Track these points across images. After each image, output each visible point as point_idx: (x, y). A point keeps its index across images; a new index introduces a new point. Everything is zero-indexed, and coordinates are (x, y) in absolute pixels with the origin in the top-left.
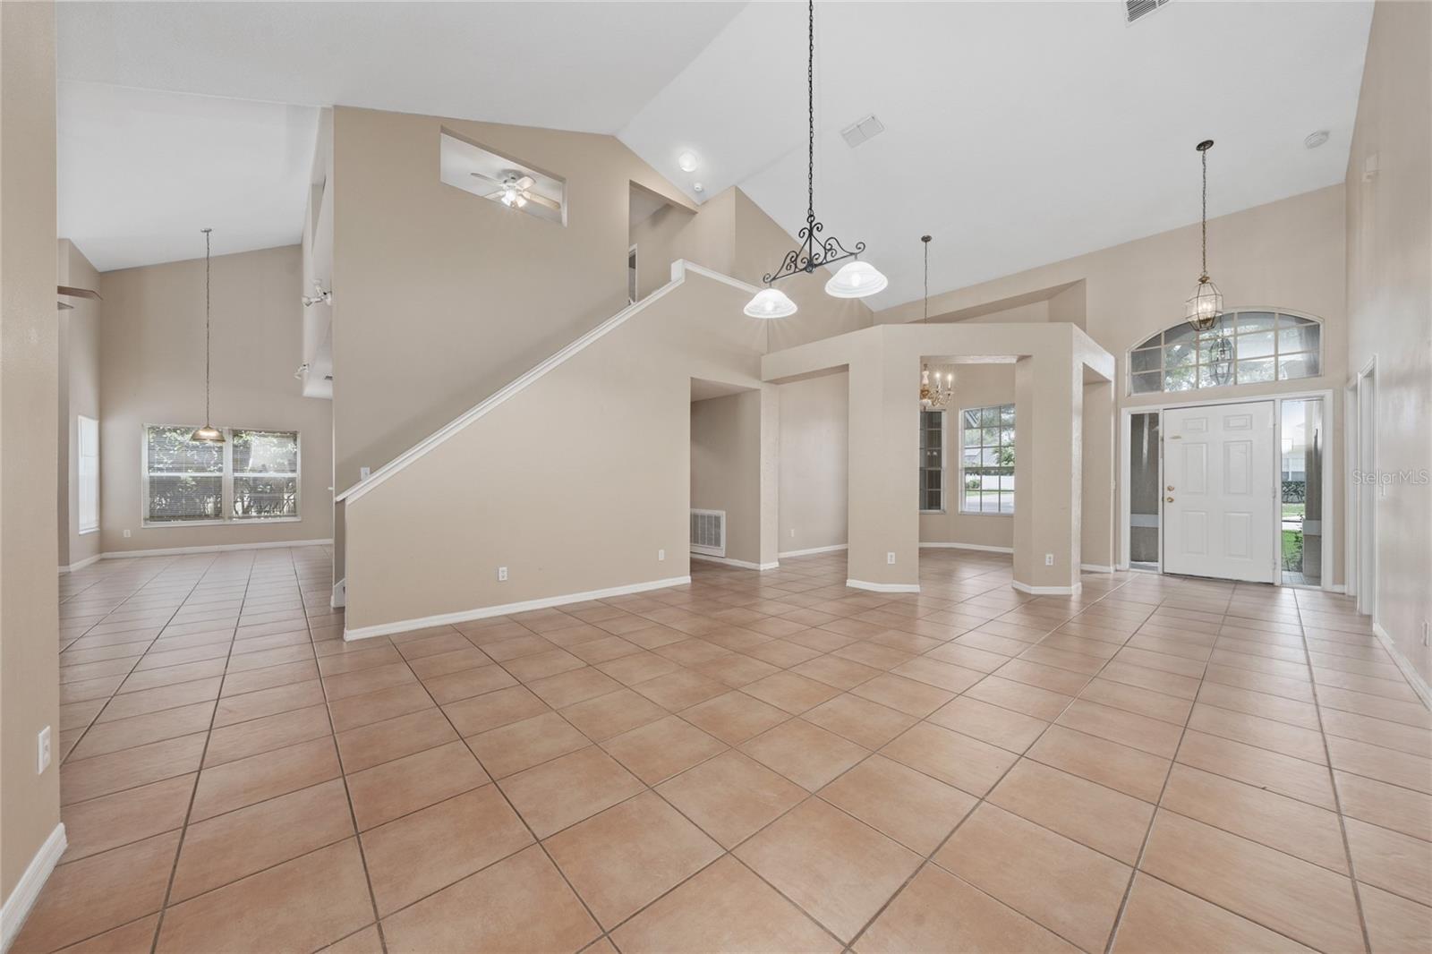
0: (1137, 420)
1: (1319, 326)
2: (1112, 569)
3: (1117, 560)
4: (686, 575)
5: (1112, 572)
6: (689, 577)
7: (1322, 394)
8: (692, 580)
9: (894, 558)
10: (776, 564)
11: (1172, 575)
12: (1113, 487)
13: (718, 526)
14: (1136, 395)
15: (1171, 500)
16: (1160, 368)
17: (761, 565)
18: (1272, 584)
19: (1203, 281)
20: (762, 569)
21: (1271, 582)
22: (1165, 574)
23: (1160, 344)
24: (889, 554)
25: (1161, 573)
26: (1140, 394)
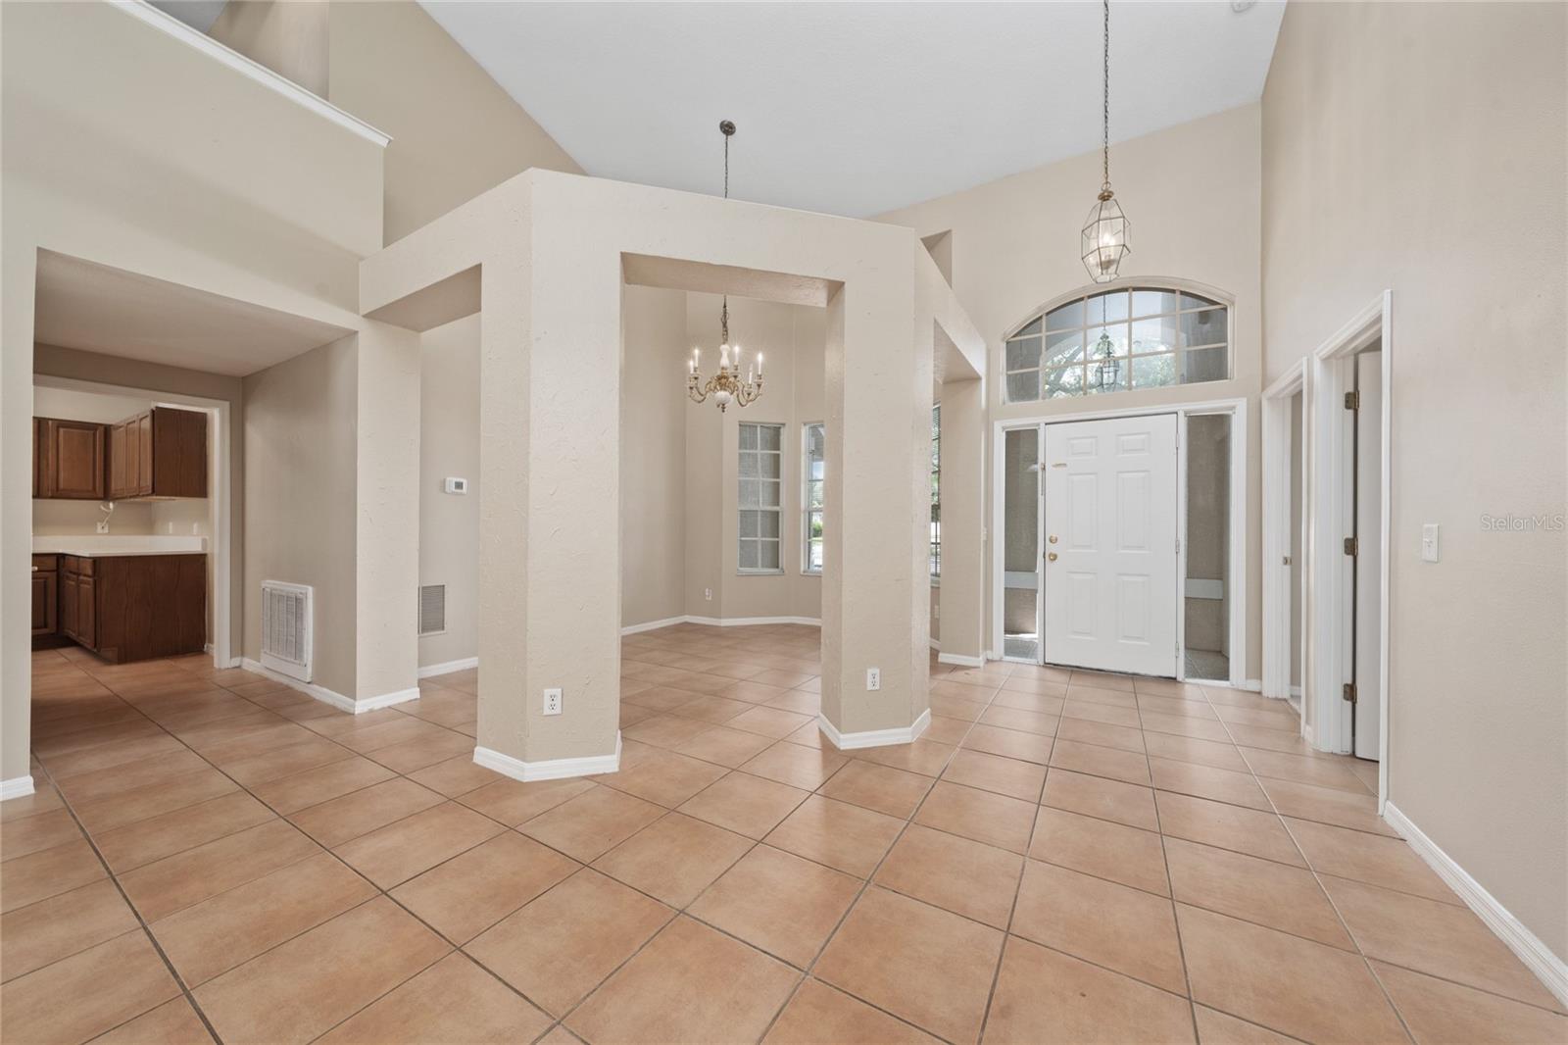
0: (1014, 438)
1: (1225, 309)
2: (980, 661)
3: (988, 646)
4: (23, 775)
5: (982, 664)
6: (30, 780)
7: (1233, 404)
8: (36, 785)
9: (558, 701)
10: (414, 693)
11: (1055, 666)
12: (983, 538)
13: (299, 615)
14: (1011, 404)
15: (1055, 557)
16: (1037, 366)
17: (357, 703)
18: (1175, 679)
19: (1105, 197)
20: (358, 711)
21: (1173, 676)
22: (1047, 665)
23: (1040, 332)
24: (548, 692)
25: (1042, 663)
26: (1016, 403)
